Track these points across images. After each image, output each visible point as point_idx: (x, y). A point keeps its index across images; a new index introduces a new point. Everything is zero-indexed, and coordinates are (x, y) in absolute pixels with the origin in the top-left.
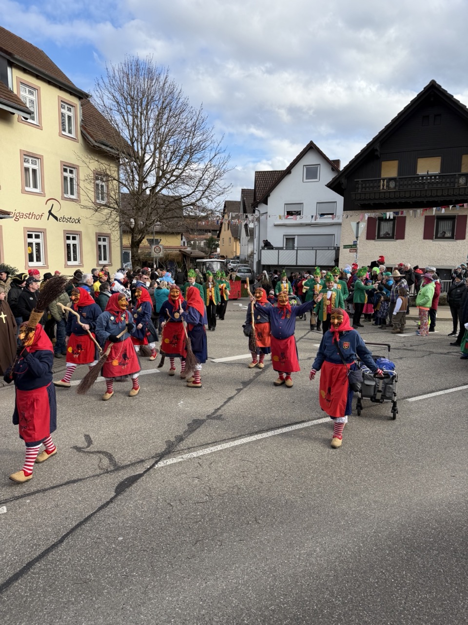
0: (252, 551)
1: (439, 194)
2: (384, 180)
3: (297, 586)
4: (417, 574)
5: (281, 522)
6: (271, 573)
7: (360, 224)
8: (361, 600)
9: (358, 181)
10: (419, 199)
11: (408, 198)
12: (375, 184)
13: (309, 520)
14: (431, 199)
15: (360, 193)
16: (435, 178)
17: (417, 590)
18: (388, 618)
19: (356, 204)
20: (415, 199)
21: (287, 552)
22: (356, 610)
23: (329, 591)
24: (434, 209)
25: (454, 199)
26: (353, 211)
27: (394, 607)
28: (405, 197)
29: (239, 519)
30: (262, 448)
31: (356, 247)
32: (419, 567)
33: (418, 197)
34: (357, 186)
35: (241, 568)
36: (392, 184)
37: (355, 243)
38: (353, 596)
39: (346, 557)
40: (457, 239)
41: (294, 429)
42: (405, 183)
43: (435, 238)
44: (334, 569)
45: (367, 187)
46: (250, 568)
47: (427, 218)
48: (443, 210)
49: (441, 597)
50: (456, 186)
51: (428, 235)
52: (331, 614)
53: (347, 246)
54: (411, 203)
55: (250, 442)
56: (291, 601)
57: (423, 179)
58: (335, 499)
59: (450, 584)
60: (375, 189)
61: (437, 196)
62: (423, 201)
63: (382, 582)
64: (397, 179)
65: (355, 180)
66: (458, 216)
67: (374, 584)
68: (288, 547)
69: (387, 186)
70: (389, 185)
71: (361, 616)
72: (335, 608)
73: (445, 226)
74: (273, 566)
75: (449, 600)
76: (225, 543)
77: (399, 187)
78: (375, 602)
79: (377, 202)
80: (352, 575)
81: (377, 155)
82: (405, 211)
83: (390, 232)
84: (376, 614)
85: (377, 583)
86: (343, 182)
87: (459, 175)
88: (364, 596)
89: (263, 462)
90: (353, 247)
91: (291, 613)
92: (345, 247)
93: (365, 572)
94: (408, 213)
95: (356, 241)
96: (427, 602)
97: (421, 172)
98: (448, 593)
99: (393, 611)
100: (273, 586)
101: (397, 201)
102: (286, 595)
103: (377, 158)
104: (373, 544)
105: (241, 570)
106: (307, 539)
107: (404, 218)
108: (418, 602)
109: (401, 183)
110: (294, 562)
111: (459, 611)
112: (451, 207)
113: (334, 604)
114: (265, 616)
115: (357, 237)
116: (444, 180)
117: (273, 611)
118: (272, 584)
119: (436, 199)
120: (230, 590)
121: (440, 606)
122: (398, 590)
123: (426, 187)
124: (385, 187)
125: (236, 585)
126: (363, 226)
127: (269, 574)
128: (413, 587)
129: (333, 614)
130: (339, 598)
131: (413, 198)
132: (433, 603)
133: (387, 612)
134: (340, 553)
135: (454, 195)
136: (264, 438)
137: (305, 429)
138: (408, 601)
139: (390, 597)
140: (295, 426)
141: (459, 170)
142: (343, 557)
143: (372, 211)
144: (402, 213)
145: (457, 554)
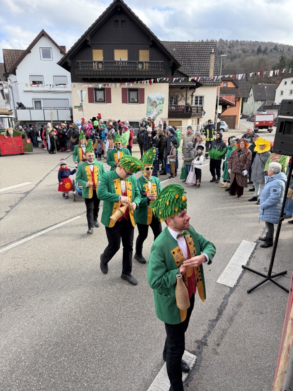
0: (25, 314)
1: (128, 74)
2: (95, 62)
3: (56, 324)
4: (125, 294)
5: (44, 290)
6: (39, 323)
7: (83, 92)
8: (96, 319)
9: (79, 62)
10: (117, 77)
11: (110, 76)
12: (90, 65)
13: (62, 283)
14: (124, 77)
15: (81, 71)
16: (125, 64)
17: (126, 303)
18: (111, 323)
19: (79, 78)
20: (115, 77)
21: (49, 306)
22: (93, 325)
23: (77, 320)
24: (126, 83)
25: (137, 77)
26: (78, 83)
27: (114, 316)
28: (109, 75)
29: (14, 297)
30: (27, 247)
31: (82, 108)
32: (126, 290)
33: (117, 76)
34: (78, 65)
35: (17, 327)
36: (100, 66)
37: (81, 105)
38: (91, 318)
39: (86, 298)
40: (140, 103)
41: (50, 230)
42: (108, 65)
43: (129, 103)
44: (79, 307)
45: (85, 67)
46: (24, 324)
47: (123, 89)
48: (131, 84)
49: (138, 302)
50: (137, 70)
51: (124, 101)
52: (78, 334)
53: (76, 106)
54: (113, 79)
55: (18, 245)
56: (53, 335)
57: (118, 64)
58: (78, 266)
59: (142, 294)
60: (90, 68)
61: (127, 75)
62: (120, 78)
63: (107, 305)
64: (103, 63)
65: (76, 61)
66: (140, 89)
67: (102, 308)
68: (49, 304)
69: (97, 67)
70: (98, 66)
71: (96, 327)
72: (80, 329)
73: (133, 95)
74: (40, 318)
75: (142, 302)
76: (4, 315)
77: (105, 68)
78: (103, 317)
79: (92, 77)
80: (90, 307)
81: (89, 44)
82: (110, 84)
83: (103, 98)
84: (104, 323)
85: (104, 306)
86: (68, 62)
87: (138, 62)
88: (97, 316)
89: (29, 256)
90: (80, 107)
91: (53, 342)
92: (75, 107)
93: (97, 303)
94: (112, 86)
95: (82, 104)
96: (131, 307)
97: (117, 59)
98: (141, 299)
99: (113, 319)
100: (41, 330)
101: (105, 77)
102: (49, 333)
103: (90, 47)
104: (101, 286)
105: (17, 328)
106: (62, 295)
107: (110, 89)
108: (126, 309)
109: (106, 65)
110: (54, 311)
111: (147, 306)
112: (135, 82)
113: (80, 327)
114: (36, 349)
115: (82, 101)
116: (130, 65)
117: (41, 345)
118: (40, 329)
119: (127, 77)
120: (10, 343)
121: (137, 307)
122: (116, 306)
123: (121, 70)
124: (96, 67)
125: (14, 339)
126: (85, 93)
127: (38, 324)
128: (124, 302)
129: (80, 332)
130: (83, 323)
131: (113, 76)
132: (134, 306)
133: (110, 320)
134: (82, 297)
135: (136, 75)
136: (29, 240)
137: (58, 228)
138: (121, 310)
139: (111, 311)
140: (50, 228)
141: (138, 59)
142: (84, 298)
143: (90, 83)
144: (108, 85)
145: (145, 277)
